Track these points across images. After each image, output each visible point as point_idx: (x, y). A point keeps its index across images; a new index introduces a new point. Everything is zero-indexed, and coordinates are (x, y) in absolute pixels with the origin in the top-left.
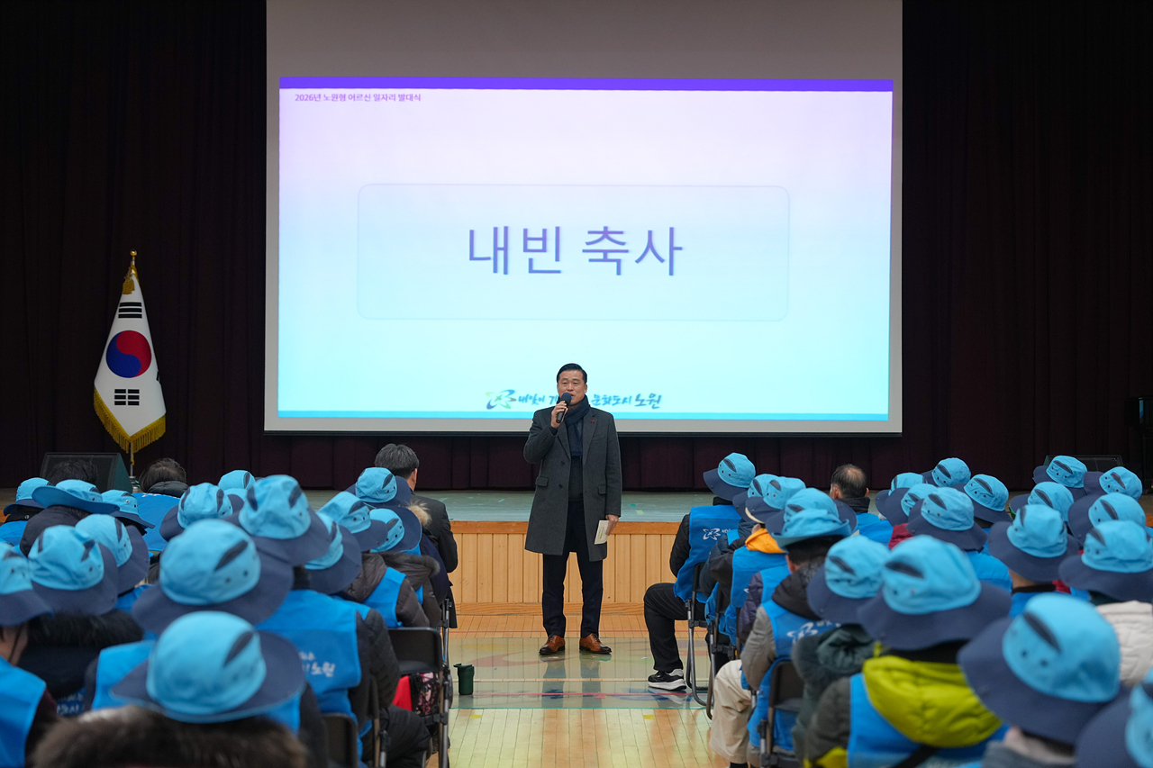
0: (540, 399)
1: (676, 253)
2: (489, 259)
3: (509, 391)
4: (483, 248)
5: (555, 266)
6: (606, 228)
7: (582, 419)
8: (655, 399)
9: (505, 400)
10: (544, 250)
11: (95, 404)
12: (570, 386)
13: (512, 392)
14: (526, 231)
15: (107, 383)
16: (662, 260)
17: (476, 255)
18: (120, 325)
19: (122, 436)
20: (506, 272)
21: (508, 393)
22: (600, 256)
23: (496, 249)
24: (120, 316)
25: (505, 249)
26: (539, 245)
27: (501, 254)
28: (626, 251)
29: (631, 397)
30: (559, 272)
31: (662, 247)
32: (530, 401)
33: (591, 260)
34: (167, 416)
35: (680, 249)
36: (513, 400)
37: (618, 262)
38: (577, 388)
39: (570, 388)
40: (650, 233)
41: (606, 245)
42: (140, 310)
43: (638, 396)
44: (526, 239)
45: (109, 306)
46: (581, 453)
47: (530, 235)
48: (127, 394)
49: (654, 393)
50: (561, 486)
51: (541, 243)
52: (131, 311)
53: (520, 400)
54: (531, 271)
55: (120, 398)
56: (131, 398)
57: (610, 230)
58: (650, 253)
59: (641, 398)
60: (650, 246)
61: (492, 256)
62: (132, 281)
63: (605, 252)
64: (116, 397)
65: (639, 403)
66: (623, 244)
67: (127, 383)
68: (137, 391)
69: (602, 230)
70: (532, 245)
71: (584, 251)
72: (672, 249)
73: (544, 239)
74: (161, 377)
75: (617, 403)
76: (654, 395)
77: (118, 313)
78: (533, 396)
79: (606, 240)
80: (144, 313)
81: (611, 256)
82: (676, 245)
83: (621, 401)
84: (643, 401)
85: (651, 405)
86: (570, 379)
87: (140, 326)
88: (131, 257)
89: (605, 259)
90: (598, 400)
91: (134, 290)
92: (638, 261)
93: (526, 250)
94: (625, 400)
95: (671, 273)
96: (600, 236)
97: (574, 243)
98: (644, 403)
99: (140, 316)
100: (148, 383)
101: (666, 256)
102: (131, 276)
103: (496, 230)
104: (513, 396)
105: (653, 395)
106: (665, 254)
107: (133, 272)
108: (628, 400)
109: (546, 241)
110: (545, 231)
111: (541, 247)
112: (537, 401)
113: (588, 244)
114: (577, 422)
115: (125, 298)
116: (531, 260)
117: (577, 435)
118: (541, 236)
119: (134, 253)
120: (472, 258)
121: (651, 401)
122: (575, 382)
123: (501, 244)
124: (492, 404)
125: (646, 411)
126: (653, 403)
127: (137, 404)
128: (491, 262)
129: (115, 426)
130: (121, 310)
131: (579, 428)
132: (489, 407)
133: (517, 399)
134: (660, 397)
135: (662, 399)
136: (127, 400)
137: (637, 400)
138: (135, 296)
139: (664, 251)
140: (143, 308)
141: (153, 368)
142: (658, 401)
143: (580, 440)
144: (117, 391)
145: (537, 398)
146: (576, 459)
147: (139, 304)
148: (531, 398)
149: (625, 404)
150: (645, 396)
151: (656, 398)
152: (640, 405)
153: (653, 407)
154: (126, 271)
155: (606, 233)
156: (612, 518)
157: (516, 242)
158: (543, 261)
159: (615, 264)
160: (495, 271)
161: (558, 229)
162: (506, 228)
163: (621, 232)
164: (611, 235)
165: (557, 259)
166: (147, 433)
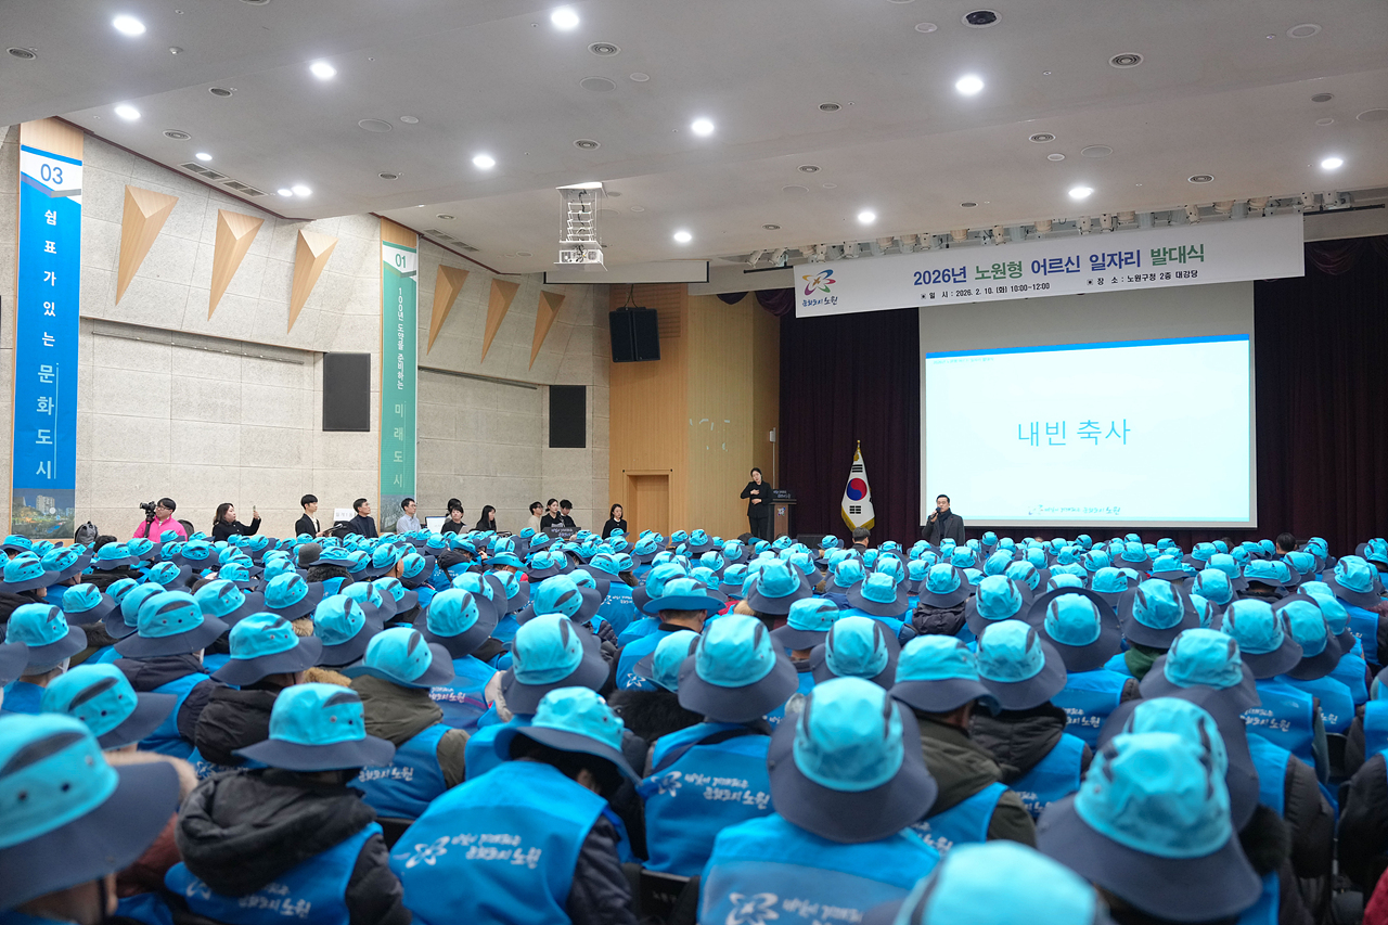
0: (1056, 510)
1: (1127, 432)
2: (1028, 438)
4: (1026, 433)
5: (1062, 441)
8: (1117, 510)
9: (1037, 511)
10: (1057, 433)
11: (842, 513)
12: (941, 505)
14: (1047, 424)
15: (847, 503)
16: (1120, 437)
17: (1022, 437)
18: (853, 476)
20: (1037, 445)
21: (1039, 507)
22: (1087, 435)
23: (1032, 433)
24: (854, 471)
25: (1037, 433)
26: (1054, 431)
27: (1035, 436)
28: (1100, 432)
29: (1103, 509)
30: (1064, 444)
31: (1120, 430)
32: (1050, 511)
33: (1082, 438)
34: (874, 518)
35: (1129, 430)
37: (1096, 438)
40: (1113, 422)
41: (1089, 429)
43: (1108, 508)
44: (1048, 428)
45: (849, 466)
47: (1049, 426)
48: (856, 508)
51: (1055, 429)
52: (859, 469)
54: (1050, 444)
55: (853, 510)
56: (858, 510)
57: (1091, 421)
58: (1113, 433)
60: (1113, 429)
61: (1030, 437)
62: (858, 454)
63: (1089, 433)
64: (851, 510)
65: (1108, 512)
66: (1098, 428)
67: (855, 503)
68: (860, 507)
69: (1088, 421)
70: (1050, 431)
71: (1078, 433)
72: (1125, 430)
73: (1057, 427)
74: (872, 500)
75: (1096, 511)
77: (852, 470)
78: (1052, 508)
79: (1089, 427)
80: (864, 469)
81: (1092, 435)
82: (1127, 428)
83: (1098, 511)
84: (1110, 511)
86: (941, 501)
87: (862, 476)
88: (858, 443)
89: (1089, 437)
90: (1086, 511)
91: (859, 459)
92: (1106, 437)
93: (1048, 433)
94: (1100, 511)
95: (1125, 443)
96: (1086, 424)
97: (1073, 428)
99: (862, 471)
100: (865, 503)
101: (1122, 434)
102: (858, 452)
103: (1032, 423)
104: (1041, 509)
105: (1115, 508)
106: (1121, 433)
107: (859, 450)
109: (1058, 429)
110: (1057, 423)
112: (1054, 511)
113: (1080, 429)
115: (855, 463)
116: (1050, 439)
118: (1055, 426)
119: (859, 441)
120: (1020, 438)
121: (1115, 511)
122: (944, 503)
123: (1035, 431)
124: (1031, 512)
125: (1112, 515)
127: (860, 512)
128: (1030, 440)
129: (851, 524)
130: (854, 468)
132: (1029, 514)
133: (1044, 510)
134: (1119, 509)
135: (1121, 510)
136: (855, 511)
138: (859, 461)
140: (863, 467)
141: (868, 496)
144: (851, 507)
145: (1054, 509)
147: (862, 465)
150: (1111, 508)
154: (856, 450)
155: (1089, 423)
157: (1042, 430)
158: (1057, 439)
159: (1094, 439)
160: (1032, 444)
161: (1064, 422)
162: (1037, 423)
163: (1097, 422)
164: (1092, 424)
165: (1064, 438)
166: (866, 526)
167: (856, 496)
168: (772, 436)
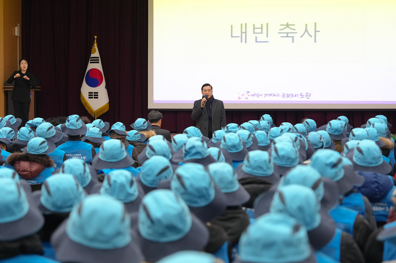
0: (260, 95)
1: (317, 33)
2: (239, 37)
3: (247, 92)
4: (237, 32)
5: (266, 40)
6: (287, 23)
7: (212, 103)
8: (308, 95)
9: (246, 96)
10: (262, 33)
11: (81, 98)
12: (207, 92)
13: (248, 92)
14: (254, 25)
15: (86, 89)
16: (311, 36)
17: (233, 36)
18: (91, 66)
19: (92, 111)
20: (246, 42)
21: (247, 93)
22: (285, 35)
23: (242, 33)
24: (91, 63)
25: (246, 33)
26: (259, 31)
27: (244, 34)
28: (296, 33)
29: (298, 94)
30: (268, 42)
31: (311, 31)
32: (256, 96)
33: (281, 37)
34: (109, 103)
35: (319, 31)
36: (249, 95)
37: (293, 37)
39: (207, 93)
40: (306, 25)
41: (288, 30)
42: (98, 60)
43: (301, 94)
44: (254, 28)
45: (86, 58)
47: (255, 27)
48: (93, 94)
49: (308, 92)
50: (205, 128)
51: (260, 29)
52: (95, 61)
53: (252, 96)
54: (256, 42)
55: (91, 95)
56: (95, 96)
57: (289, 24)
58: (306, 32)
59: (302, 95)
60: (306, 30)
61: (240, 35)
62: (95, 48)
63: (287, 33)
64: (89, 95)
65: (301, 96)
66: (295, 30)
67: (93, 90)
68: (97, 93)
69: (286, 24)
70: (256, 31)
71: (279, 33)
72: (316, 31)
73: (262, 28)
74: (107, 87)
75: (292, 97)
76: (308, 93)
77: (90, 61)
78: (257, 94)
79: (287, 28)
80: (100, 61)
81: (289, 35)
83: (294, 96)
84: (303, 96)
85: (307, 98)
86: (207, 90)
87: (99, 66)
88: (95, 38)
89: (287, 36)
90: (284, 96)
91: (96, 52)
92: (301, 37)
93: (254, 33)
94: (295, 96)
95: (315, 42)
96: (285, 26)
97: (274, 29)
98: (303, 97)
99: (98, 63)
100: (102, 90)
101: (313, 35)
102: (95, 46)
103: (242, 25)
104: (249, 94)
106: (313, 34)
107: (96, 44)
108: (297, 95)
110: (262, 25)
111: (260, 32)
112: (259, 96)
113: (280, 30)
114: (210, 105)
115: (92, 55)
116: (256, 37)
117: (210, 110)
118: (260, 27)
119: (96, 37)
120: (232, 37)
121: (307, 96)
122: (209, 90)
123: (244, 31)
124: (240, 97)
125: (305, 99)
126: (307, 97)
127: (97, 98)
128: (240, 38)
129: (89, 107)
130: (91, 60)
131: (211, 107)
132: (239, 98)
133: (251, 95)
134: (310, 94)
135: (311, 95)
136: (93, 96)
137: (301, 95)
138: (96, 54)
139: (312, 32)
140: (100, 59)
141: (104, 84)
142: (310, 96)
143: (211, 111)
144: (89, 93)
145: (259, 95)
147: (98, 58)
148: (256, 95)
149: (296, 97)
150: (304, 94)
151: (309, 95)
152: (302, 97)
153: (308, 98)
154: (93, 44)
155: (288, 25)
157: (250, 30)
159: (292, 38)
160: (241, 42)
161: (267, 24)
162: (246, 24)
163: (294, 25)
164: (290, 26)
165: (267, 37)
166: (101, 109)
167: (94, 83)
168: (17, 31)
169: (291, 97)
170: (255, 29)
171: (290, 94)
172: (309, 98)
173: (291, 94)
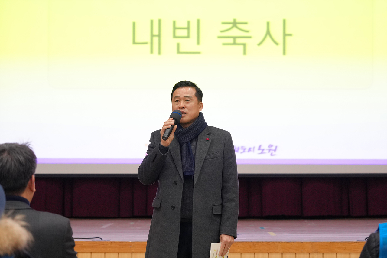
1: (287, 38)
2: (146, 43)
4: (143, 35)
5: (196, 48)
6: (235, 20)
7: (197, 137)
8: (272, 149)
10: (188, 37)
12: (182, 104)
14: (174, 23)
16: (277, 44)
17: (136, 41)
20: (159, 53)
22: (231, 41)
23: (152, 36)
25: (159, 36)
26: (184, 33)
27: (156, 39)
28: (250, 37)
29: (254, 148)
30: (199, 53)
31: (278, 34)
33: (224, 44)
35: (290, 35)
37: (244, 45)
38: (189, 105)
39: (182, 106)
40: (268, 24)
41: (235, 32)
43: (260, 147)
44: (175, 28)
46: (193, 171)
47: (177, 26)
49: (272, 144)
50: (173, 207)
51: (186, 30)
54: (179, 52)
57: (237, 21)
58: (268, 37)
59: (262, 148)
60: (268, 33)
61: (149, 41)
63: (234, 38)
65: (260, 151)
66: (247, 32)
69: (232, 21)
70: (179, 33)
71: (219, 37)
72: (285, 35)
73: (188, 28)
75: (244, 152)
79: (235, 29)
81: (238, 41)
82: (287, 32)
83: (247, 150)
84: (263, 150)
85: (270, 154)
86: (182, 96)
89: (234, 43)
92: (259, 44)
93: (175, 36)
94: (250, 150)
95: (284, 53)
96: (231, 25)
98: (264, 151)
101: (280, 41)
103: (152, 22)
105: (271, 146)
108: (252, 149)
109: (189, 30)
110: (189, 23)
111: (186, 35)
113: (222, 32)
116: (178, 45)
118: (186, 26)
120: (134, 43)
121: (270, 150)
122: (187, 99)
123: (156, 32)
125: (267, 156)
126: (271, 152)
128: (149, 46)
131: (193, 147)
134: (276, 147)
135: (278, 149)
137: (259, 149)
139: (279, 37)
142: (275, 150)
146: (188, 178)
149: (250, 152)
150: (265, 146)
151: (274, 148)
152: (262, 153)
153: (272, 155)
155: (235, 24)
156: (225, 238)
157: (167, 31)
158: (188, 45)
159: (242, 47)
160: (152, 52)
161: (198, 21)
162: (160, 21)
163: (246, 23)
164: (238, 25)
165: (198, 43)
169: (241, 153)
170: (177, 31)
171: (240, 148)
172: (274, 153)
173: (242, 147)
